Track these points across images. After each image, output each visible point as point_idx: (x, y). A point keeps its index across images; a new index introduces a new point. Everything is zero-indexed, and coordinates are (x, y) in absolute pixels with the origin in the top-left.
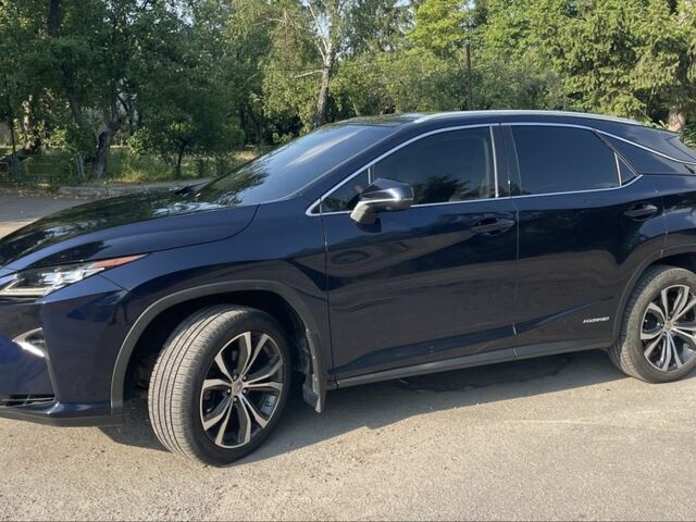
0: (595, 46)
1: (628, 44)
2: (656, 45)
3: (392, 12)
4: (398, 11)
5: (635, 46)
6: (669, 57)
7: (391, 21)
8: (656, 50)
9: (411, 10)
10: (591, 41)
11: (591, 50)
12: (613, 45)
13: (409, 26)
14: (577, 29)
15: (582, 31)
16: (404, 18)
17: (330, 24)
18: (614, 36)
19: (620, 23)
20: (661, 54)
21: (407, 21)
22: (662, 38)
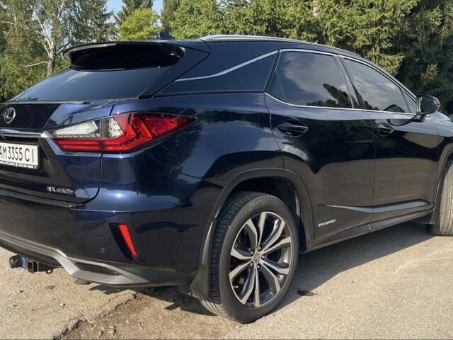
0: (255, 27)
1: (279, 26)
2: (300, 27)
3: (103, 27)
4: (107, 26)
5: (283, 28)
6: (310, 36)
7: (103, 33)
8: (300, 30)
9: (116, 26)
10: (251, 23)
11: (251, 30)
12: (267, 27)
13: (116, 37)
14: (240, 13)
15: (244, 16)
16: (112, 31)
17: (52, 27)
18: (268, 20)
19: (273, 10)
20: (304, 33)
21: (114, 34)
22: (305, 20)
